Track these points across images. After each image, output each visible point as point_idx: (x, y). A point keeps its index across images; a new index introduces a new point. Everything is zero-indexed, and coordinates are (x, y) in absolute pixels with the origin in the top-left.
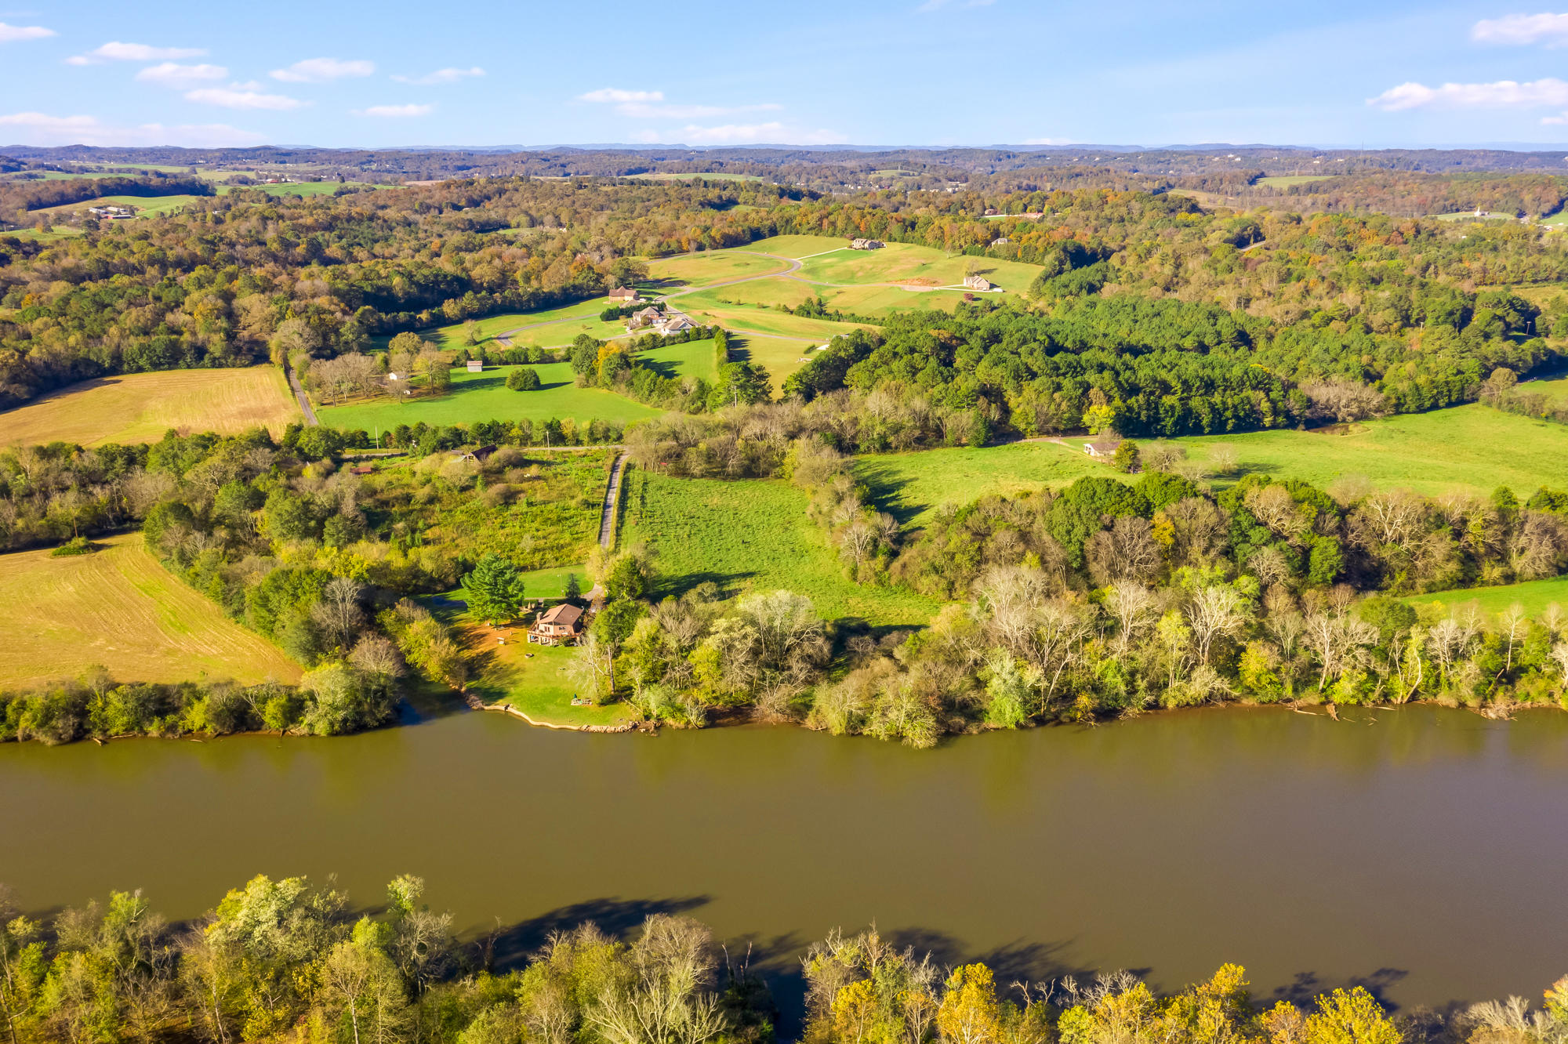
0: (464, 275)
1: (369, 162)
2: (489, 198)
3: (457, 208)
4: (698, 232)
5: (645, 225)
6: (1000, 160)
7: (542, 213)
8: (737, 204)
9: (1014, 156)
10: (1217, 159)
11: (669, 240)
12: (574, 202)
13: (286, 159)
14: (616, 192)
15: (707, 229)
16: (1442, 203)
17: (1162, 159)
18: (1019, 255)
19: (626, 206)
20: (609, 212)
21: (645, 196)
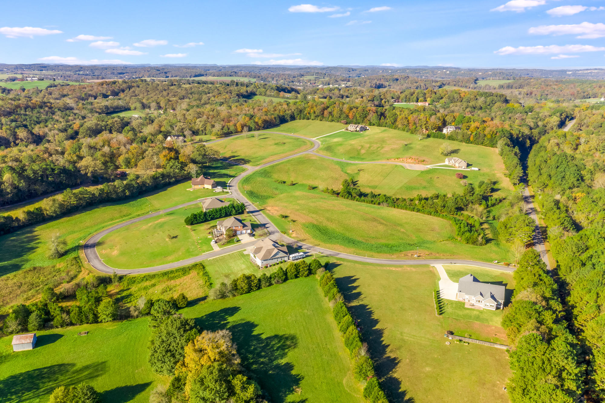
0: (71, 167)
1: (79, 71)
2: (123, 91)
3: (105, 96)
4: (247, 119)
5: (211, 113)
6: (350, 72)
7: (150, 101)
8: (256, 95)
9: (355, 70)
10: (439, 72)
11: (228, 124)
12: (168, 94)
13: (43, 69)
14: (191, 88)
15: (252, 117)
16: (582, 94)
17: (417, 72)
18: (471, 139)
19: (196, 96)
20: (187, 100)
21: (206, 91)
